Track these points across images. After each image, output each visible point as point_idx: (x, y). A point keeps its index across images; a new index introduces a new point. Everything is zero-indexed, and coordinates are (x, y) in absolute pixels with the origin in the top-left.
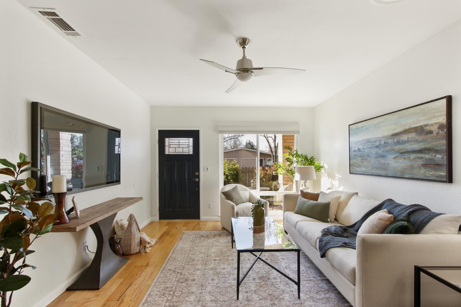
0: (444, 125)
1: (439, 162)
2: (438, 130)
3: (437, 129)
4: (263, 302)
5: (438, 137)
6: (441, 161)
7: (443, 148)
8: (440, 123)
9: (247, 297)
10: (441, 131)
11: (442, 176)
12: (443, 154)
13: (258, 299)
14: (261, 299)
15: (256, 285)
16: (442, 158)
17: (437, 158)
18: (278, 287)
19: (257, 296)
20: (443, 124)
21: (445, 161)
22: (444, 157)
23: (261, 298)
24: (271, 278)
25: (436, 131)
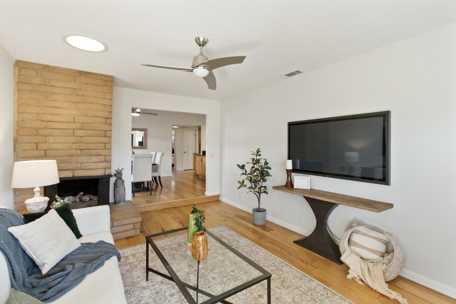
4: (179, 268)
9: (193, 267)
13: (184, 269)
14: (181, 269)
15: (190, 279)
18: (167, 285)
19: (185, 271)
23: (181, 271)
24: (177, 294)
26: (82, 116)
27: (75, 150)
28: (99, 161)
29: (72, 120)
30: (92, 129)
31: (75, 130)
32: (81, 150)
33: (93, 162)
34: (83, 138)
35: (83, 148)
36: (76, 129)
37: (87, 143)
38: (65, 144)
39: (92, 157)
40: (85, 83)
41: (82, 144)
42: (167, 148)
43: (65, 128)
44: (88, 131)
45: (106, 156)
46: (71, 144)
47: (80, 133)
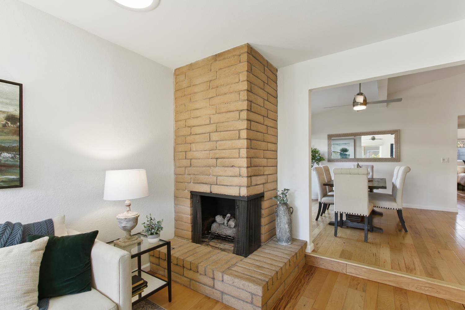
0: (16, 117)
1: (6, 162)
2: (6, 121)
3: (3, 119)
5: (5, 131)
6: (10, 161)
7: (13, 145)
8: (9, 114)
10: (11, 124)
11: (13, 180)
12: (14, 153)
16: (12, 158)
17: (4, 158)
20: (14, 116)
21: (18, 162)
22: (15, 156)
25: (3, 121)
26: (217, 114)
27: (212, 159)
28: (233, 175)
29: (208, 122)
30: (226, 130)
31: (211, 134)
32: (217, 159)
33: (227, 175)
34: (218, 143)
35: (217, 156)
36: (212, 132)
37: (222, 150)
38: (203, 152)
39: (226, 168)
40: (219, 70)
41: (217, 151)
42: (444, 160)
43: (204, 132)
44: (222, 133)
45: (241, 168)
46: (209, 151)
47: (215, 136)
